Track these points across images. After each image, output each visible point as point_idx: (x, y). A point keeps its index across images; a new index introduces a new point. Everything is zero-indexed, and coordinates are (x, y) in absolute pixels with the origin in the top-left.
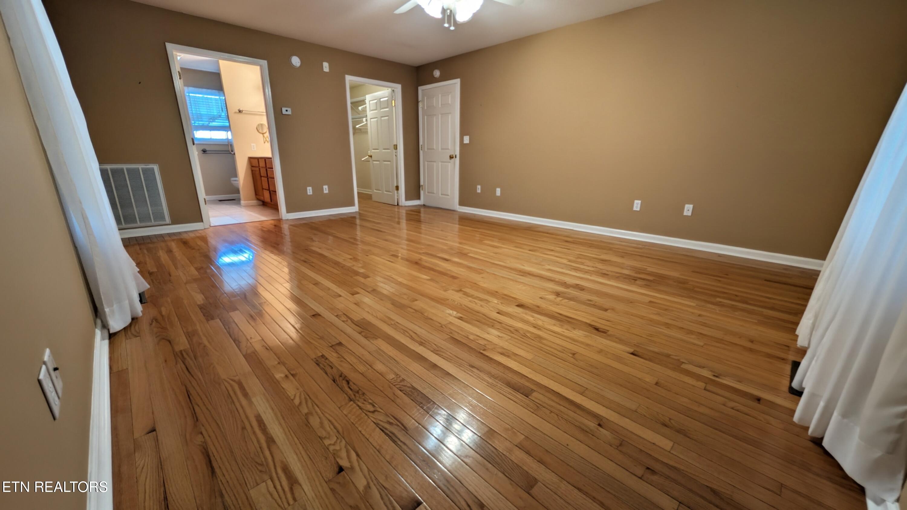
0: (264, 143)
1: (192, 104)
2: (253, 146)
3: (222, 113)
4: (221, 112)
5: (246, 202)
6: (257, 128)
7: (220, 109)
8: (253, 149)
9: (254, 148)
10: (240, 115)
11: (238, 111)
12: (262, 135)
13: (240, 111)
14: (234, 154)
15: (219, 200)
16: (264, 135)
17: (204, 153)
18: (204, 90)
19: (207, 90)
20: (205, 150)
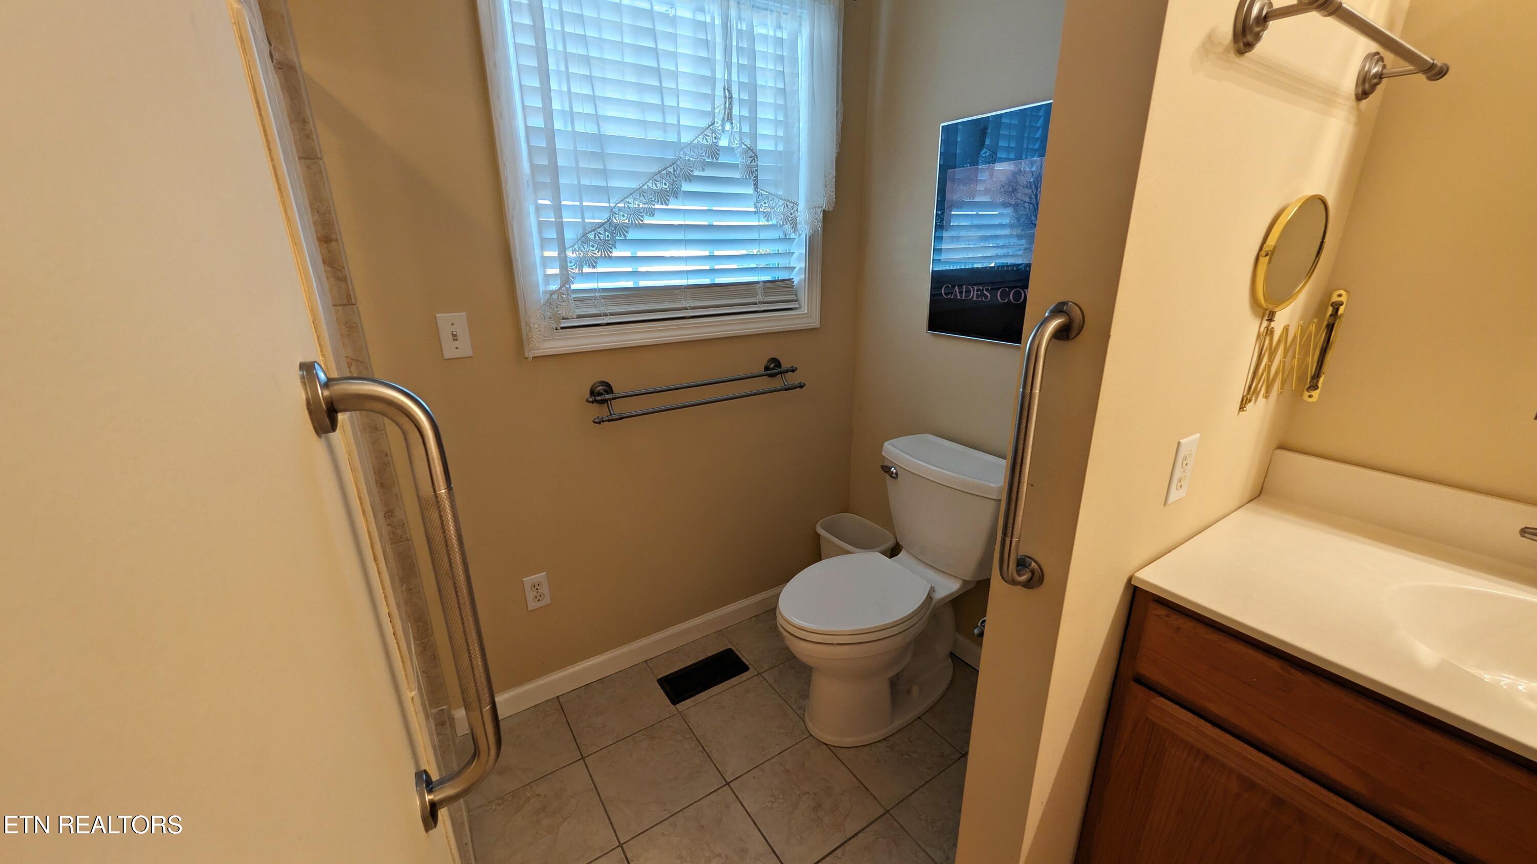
0: (1246, 401)
3: (725, 131)
4: (719, 124)
7: (719, 104)
8: (1173, 496)
15: (661, 683)
16: (1273, 325)
17: (604, 421)
20: (607, 396)
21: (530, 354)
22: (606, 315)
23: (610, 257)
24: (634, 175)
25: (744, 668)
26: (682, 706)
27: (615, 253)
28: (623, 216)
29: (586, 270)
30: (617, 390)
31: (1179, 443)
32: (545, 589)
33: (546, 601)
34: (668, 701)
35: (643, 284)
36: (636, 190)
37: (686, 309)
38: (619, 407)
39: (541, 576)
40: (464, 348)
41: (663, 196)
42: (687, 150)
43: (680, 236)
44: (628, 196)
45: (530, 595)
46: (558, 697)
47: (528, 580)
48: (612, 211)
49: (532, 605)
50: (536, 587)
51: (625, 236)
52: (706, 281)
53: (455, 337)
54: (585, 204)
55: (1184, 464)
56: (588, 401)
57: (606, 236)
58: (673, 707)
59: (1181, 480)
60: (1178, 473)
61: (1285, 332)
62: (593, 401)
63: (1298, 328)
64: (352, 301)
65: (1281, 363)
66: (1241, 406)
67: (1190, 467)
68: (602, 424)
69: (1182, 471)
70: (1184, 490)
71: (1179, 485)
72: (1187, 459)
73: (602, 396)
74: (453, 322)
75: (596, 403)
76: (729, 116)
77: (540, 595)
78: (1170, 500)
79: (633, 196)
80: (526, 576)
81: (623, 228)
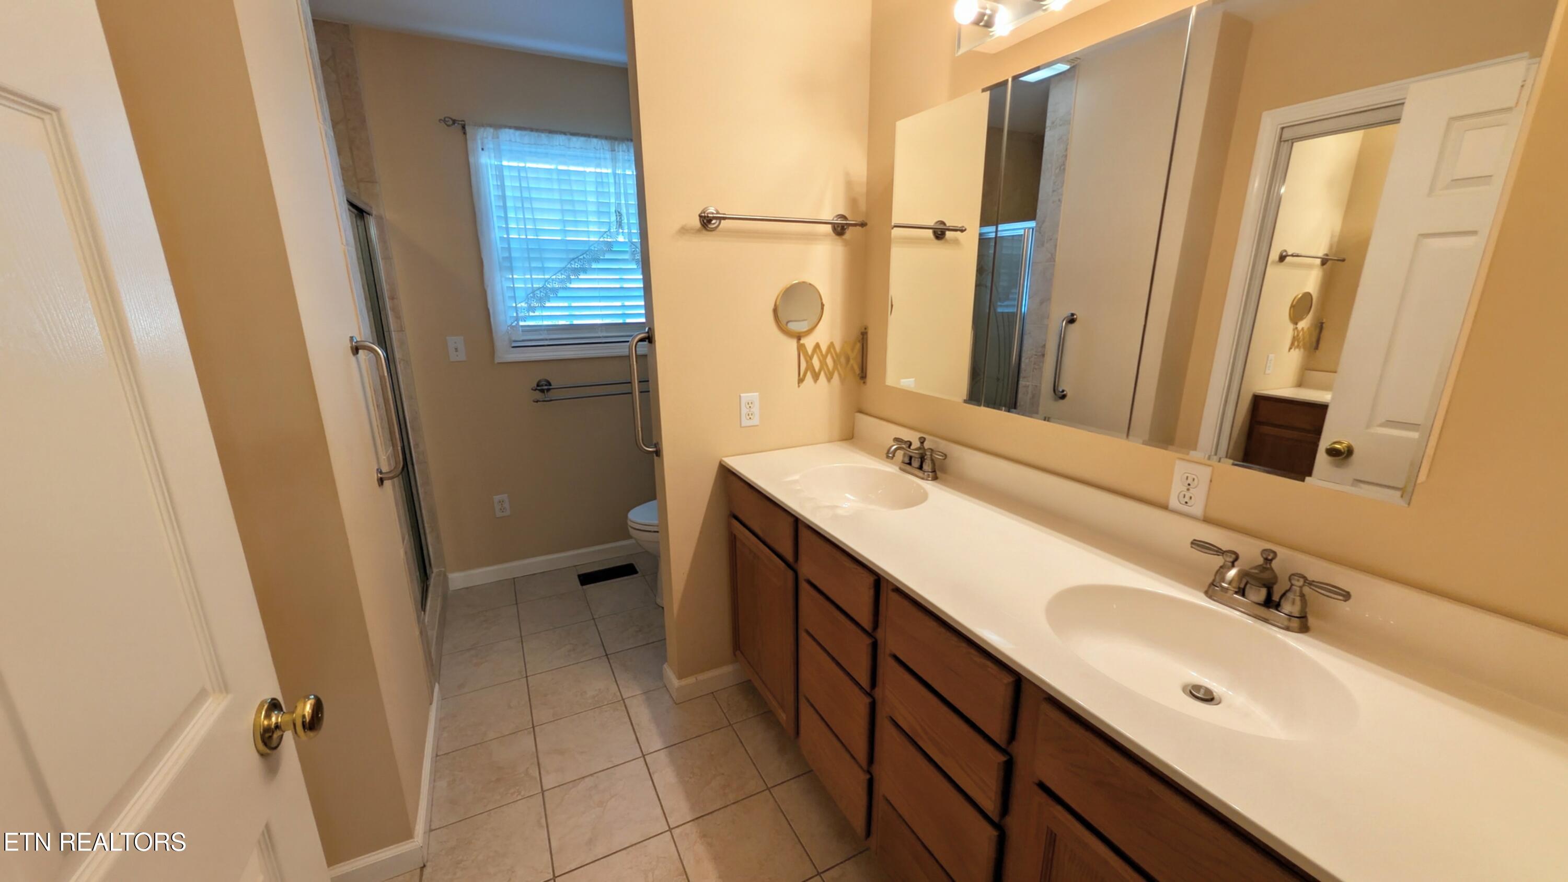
0: (801, 380)
1: (510, 204)
2: (750, 404)
3: (618, 233)
4: (613, 230)
5: (691, 680)
6: (775, 311)
7: (613, 218)
8: (745, 422)
9: (750, 416)
10: (707, 244)
11: (697, 223)
12: (793, 343)
13: (706, 221)
14: (658, 453)
15: (579, 576)
16: (802, 342)
17: (540, 401)
18: (560, 139)
19: (569, 140)
20: (546, 387)
21: (497, 360)
22: (546, 340)
23: (544, 307)
24: (561, 260)
25: (636, 572)
26: (585, 587)
27: (548, 304)
28: (555, 283)
29: (531, 314)
30: (554, 385)
31: (740, 396)
32: (507, 505)
33: (508, 513)
34: (579, 584)
35: (576, 322)
36: (564, 268)
37: (599, 337)
38: (552, 394)
39: (505, 497)
40: (462, 356)
41: (576, 271)
42: (596, 245)
43: (596, 294)
44: (558, 273)
45: (497, 507)
46: (514, 578)
47: (497, 498)
48: (546, 280)
49: (499, 514)
50: (501, 503)
51: (556, 295)
52: (620, 321)
53: (456, 350)
54: (533, 277)
55: (748, 406)
56: (532, 389)
57: (542, 295)
58: (580, 587)
59: (748, 415)
60: (744, 411)
61: (817, 346)
62: (536, 390)
63: (831, 345)
64: (403, 329)
65: (823, 363)
66: (799, 383)
67: (756, 409)
68: (539, 403)
69: (748, 410)
70: (756, 421)
71: (748, 418)
72: (750, 405)
73: (543, 387)
74: (456, 342)
75: (537, 391)
76: (620, 224)
77: (504, 509)
78: (743, 425)
79: (559, 273)
80: (494, 497)
81: (555, 290)
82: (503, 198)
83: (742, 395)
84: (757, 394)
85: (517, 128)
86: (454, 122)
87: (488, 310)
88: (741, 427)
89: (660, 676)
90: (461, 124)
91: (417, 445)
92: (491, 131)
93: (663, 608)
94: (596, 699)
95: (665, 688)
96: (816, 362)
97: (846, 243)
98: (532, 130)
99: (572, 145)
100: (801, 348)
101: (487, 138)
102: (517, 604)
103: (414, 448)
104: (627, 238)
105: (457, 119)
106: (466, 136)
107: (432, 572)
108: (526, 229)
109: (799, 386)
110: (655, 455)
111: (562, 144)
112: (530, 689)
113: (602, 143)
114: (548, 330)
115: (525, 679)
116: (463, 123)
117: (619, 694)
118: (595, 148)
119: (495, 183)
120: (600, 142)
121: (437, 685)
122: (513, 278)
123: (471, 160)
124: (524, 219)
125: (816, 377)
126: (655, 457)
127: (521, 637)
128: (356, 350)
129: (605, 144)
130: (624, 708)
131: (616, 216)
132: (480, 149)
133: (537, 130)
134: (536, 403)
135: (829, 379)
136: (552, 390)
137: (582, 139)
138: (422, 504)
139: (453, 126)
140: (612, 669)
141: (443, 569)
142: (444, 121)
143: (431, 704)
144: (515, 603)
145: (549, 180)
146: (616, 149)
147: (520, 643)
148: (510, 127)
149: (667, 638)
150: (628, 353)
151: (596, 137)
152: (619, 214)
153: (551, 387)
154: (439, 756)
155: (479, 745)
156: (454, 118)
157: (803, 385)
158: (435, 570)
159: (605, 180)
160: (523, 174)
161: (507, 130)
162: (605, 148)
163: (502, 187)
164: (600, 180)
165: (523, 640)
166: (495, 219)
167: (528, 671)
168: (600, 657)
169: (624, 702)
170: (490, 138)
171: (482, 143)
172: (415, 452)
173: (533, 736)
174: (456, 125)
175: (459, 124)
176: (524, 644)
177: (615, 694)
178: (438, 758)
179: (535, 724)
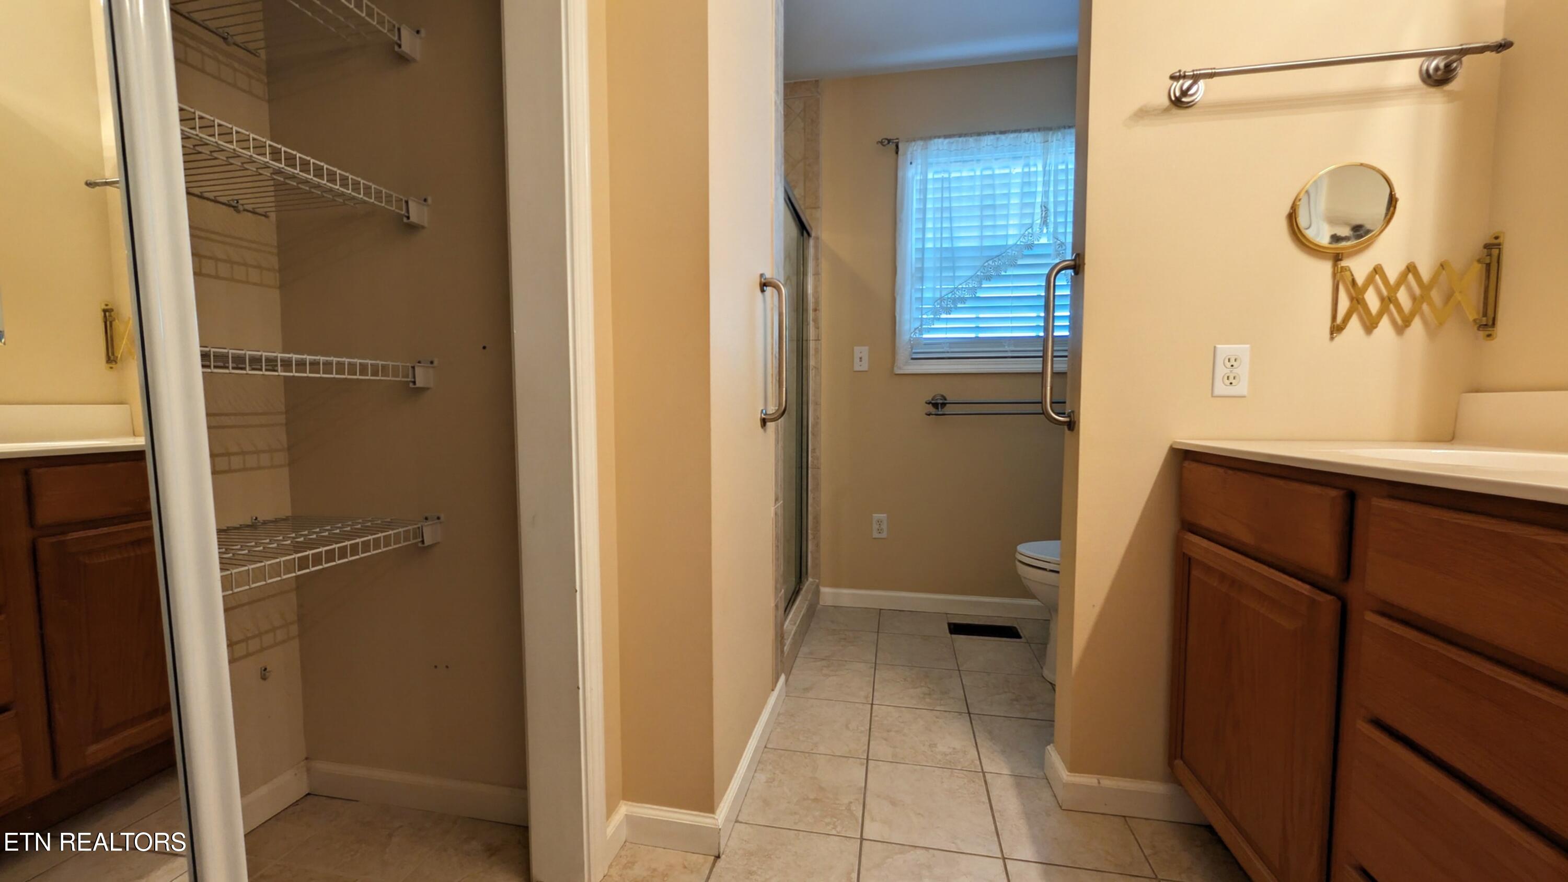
0: (1336, 329)
1: (929, 215)
3: (1041, 235)
4: (1036, 229)
5: (1089, 780)
6: (1291, 216)
7: (1037, 217)
8: (1221, 388)
9: (1230, 380)
11: (1163, 100)
12: (1324, 268)
13: (1179, 92)
14: (1072, 425)
15: (949, 624)
16: (1344, 263)
17: (932, 415)
18: (988, 140)
19: (998, 139)
20: (941, 401)
21: (896, 372)
22: (948, 352)
23: (950, 317)
24: (973, 267)
25: (1018, 637)
26: (954, 636)
28: (965, 293)
30: (950, 399)
31: (1215, 347)
32: (884, 526)
33: (884, 535)
34: (948, 631)
35: (981, 335)
36: (971, 277)
37: (1006, 351)
38: (947, 408)
39: (883, 516)
40: (865, 366)
41: (989, 278)
42: (1013, 249)
43: (1007, 304)
44: (966, 281)
45: (875, 526)
46: (880, 609)
47: (876, 516)
49: (875, 535)
50: (880, 522)
51: (964, 305)
52: (1032, 334)
53: (861, 359)
55: (1229, 365)
56: (926, 403)
57: (949, 303)
58: (949, 635)
59: (1228, 378)
60: (1221, 371)
61: (1378, 270)
62: (929, 403)
63: (1411, 269)
64: (820, 338)
65: (1388, 301)
66: (1332, 333)
67: (1243, 371)
68: (931, 416)
69: (1228, 371)
70: (1241, 388)
71: (1228, 382)
72: (1232, 362)
73: (938, 405)
74: (862, 352)
75: (931, 405)
76: (1045, 222)
77: (881, 530)
78: (1217, 392)
79: (970, 280)
80: (874, 515)
81: (963, 300)
82: (924, 211)
83: (1218, 346)
84: (1248, 346)
85: (946, 137)
86: (889, 141)
87: (894, 317)
88: (1212, 396)
89: (1041, 763)
90: (896, 142)
91: (814, 450)
92: (921, 143)
93: (1053, 686)
94: (948, 758)
95: (1045, 780)
96: (1372, 300)
97: (1452, 97)
98: (960, 136)
99: (1000, 144)
100: (1340, 277)
101: (916, 150)
102: (878, 632)
103: (811, 452)
104: (1051, 240)
105: (892, 138)
106: (898, 156)
107: (807, 580)
108: (942, 238)
109: (1332, 338)
110: (1066, 427)
111: (989, 144)
112: (873, 718)
113: (1034, 137)
114: (950, 343)
115: (869, 706)
116: (897, 141)
117: (978, 763)
118: (1025, 142)
119: (918, 197)
120: (1031, 136)
121: (782, 678)
122: (922, 289)
123: (900, 174)
124: (942, 228)
125: (1370, 326)
126: (1067, 431)
127: (875, 663)
128: (764, 285)
129: (1038, 137)
130: (983, 784)
131: (1042, 211)
132: (909, 163)
133: (966, 135)
134: (928, 416)
135: (1401, 328)
136: (947, 405)
137: (1012, 135)
138: (810, 508)
139: (888, 145)
140: (974, 733)
141: (817, 581)
142: (881, 142)
143: (773, 690)
144: (877, 631)
145: (972, 188)
146: (1050, 139)
147: (873, 669)
148: (939, 137)
149: (1056, 720)
150: (1041, 369)
151: (1028, 130)
152: (1045, 208)
153: (946, 402)
154: (767, 748)
155: (807, 755)
156: (889, 138)
157: (1340, 338)
158: (810, 579)
159: (1033, 179)
160: (946, 185)
161: (936, 140)
162: (1037, 141)
163: (924, 201)
164: (1027, 180)
165: (877, 668)
166: (914, 230)
167: (875, 698)
168: (960, 713)
169: (984, 776)
170: (919, 151)
171: (912, 158)
172: (812, 457)
173: (865, 768)
174: (891, 143)
175: (893, 142)
176: (877, 671)
177: (973, 762)
178: (766, 749)
179: (870, 758)
